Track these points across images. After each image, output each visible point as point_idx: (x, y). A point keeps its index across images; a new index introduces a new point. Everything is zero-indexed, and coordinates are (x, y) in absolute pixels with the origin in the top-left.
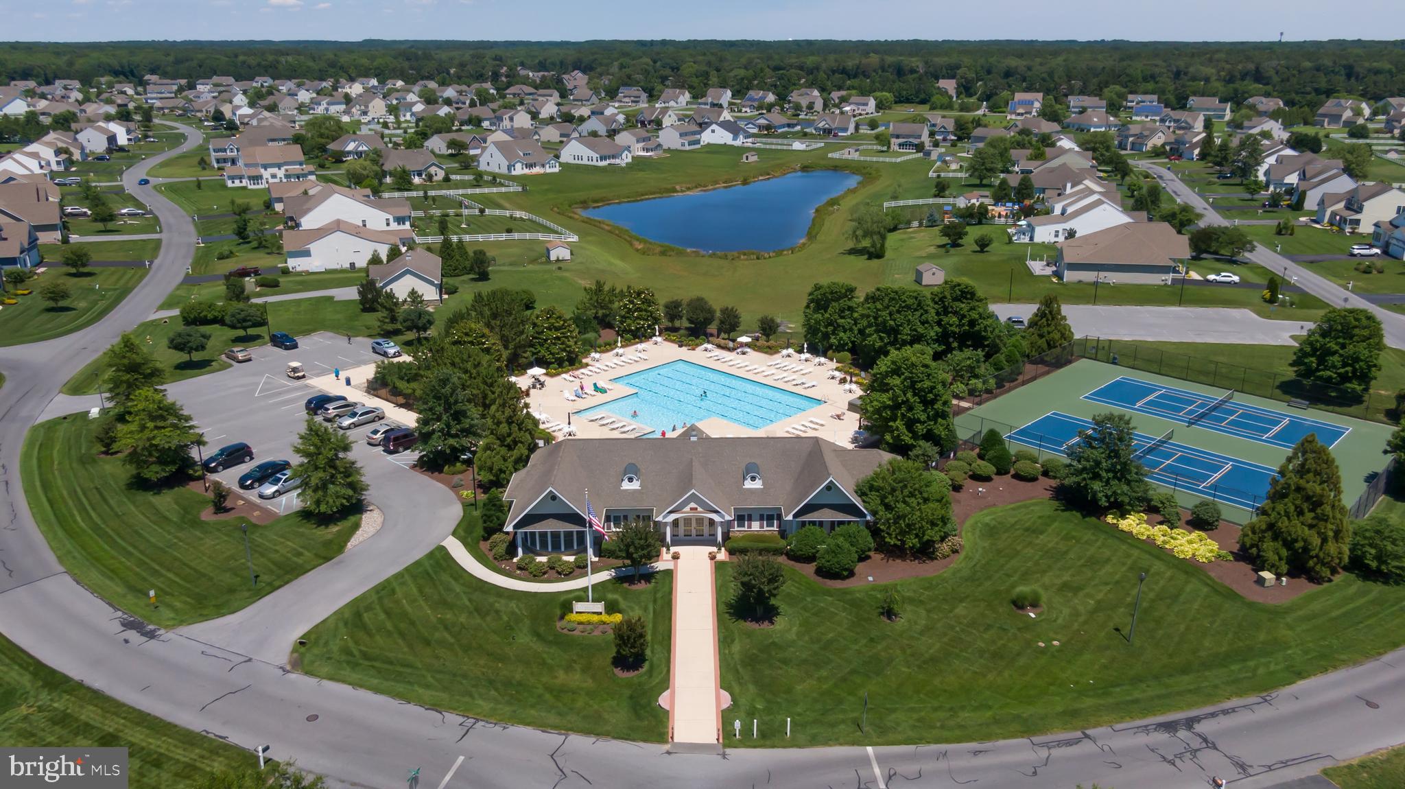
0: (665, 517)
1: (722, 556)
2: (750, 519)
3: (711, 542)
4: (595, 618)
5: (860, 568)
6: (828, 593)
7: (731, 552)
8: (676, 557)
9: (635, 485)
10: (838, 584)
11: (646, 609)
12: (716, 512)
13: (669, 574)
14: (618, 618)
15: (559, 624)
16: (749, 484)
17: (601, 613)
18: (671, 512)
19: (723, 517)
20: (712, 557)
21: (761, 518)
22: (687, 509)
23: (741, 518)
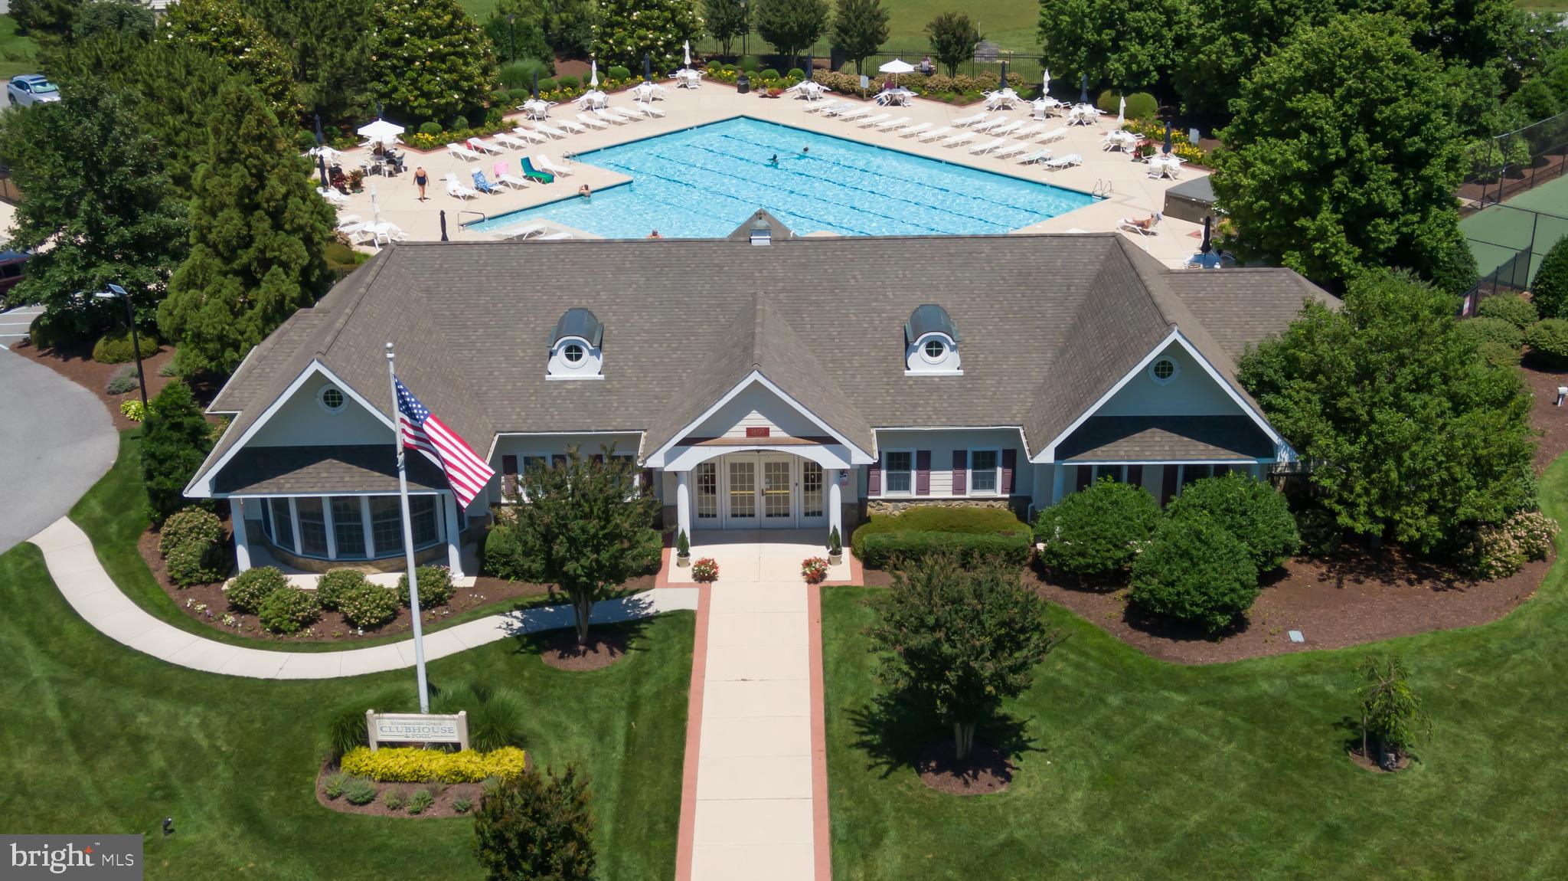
0: (670, 457)
1: (844, 570)
2: (925, 462)
3: (812, 530)
4: (439, 763)
5: (1263, 605)
6: (1174, 680)
7: (871, 560)
8: (706, 575)
9: (589, 369)
10: (1198, 654)
11: (603, 733)
12: (827, 440)
13: (683, 623)
14: (510, 760)
15: (324, 782)
16: (921, 364)
17: (457, 747)
18: (688, 442)
19: (845, 455)
20: (814, 575)
21: (959, 462)
22: (738, 431)
23: (897, 463)
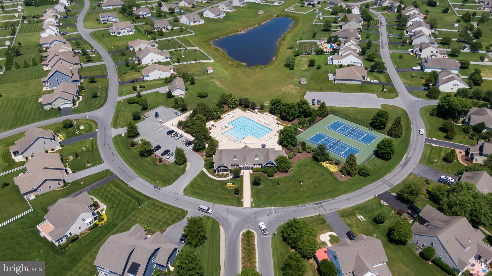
1: (251, 172)
8: (243, 172)
9: (236, 159)
10: (271, 178)
12: (250, 165)
13: (242, 176)
15: (225, 187)
16: (256, 159)
17: (232, 185)
18: (242, 165)
21: (258, 165)
22: (245, 165)
23: (255, 165)
